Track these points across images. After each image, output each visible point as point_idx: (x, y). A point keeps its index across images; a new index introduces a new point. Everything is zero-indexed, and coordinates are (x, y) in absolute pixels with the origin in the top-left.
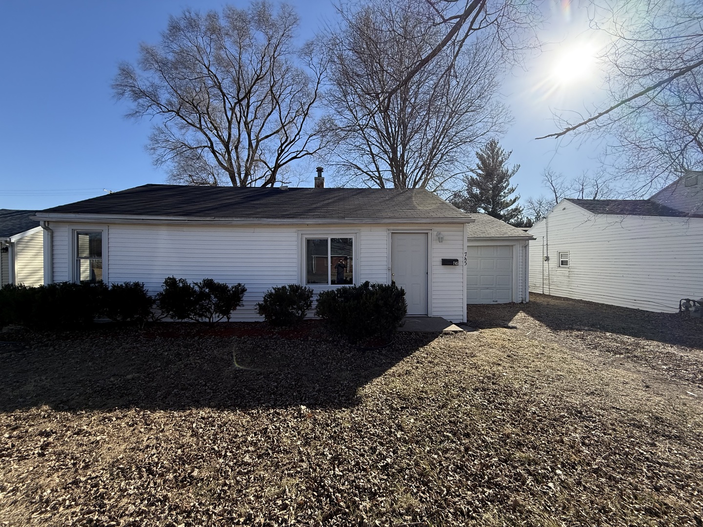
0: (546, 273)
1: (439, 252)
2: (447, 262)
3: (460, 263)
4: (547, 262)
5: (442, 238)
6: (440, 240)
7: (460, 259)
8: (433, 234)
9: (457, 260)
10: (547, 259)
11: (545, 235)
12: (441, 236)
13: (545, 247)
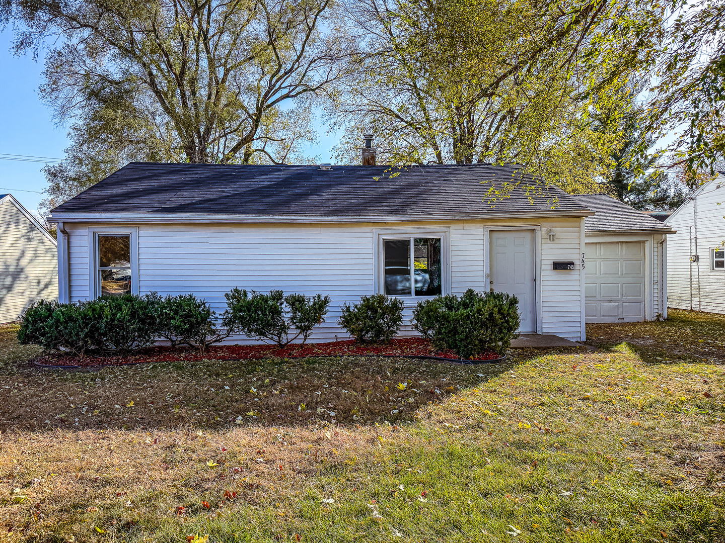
0: (695, 280)
1: (549, 253)
2: (561, 266)
3: (577, 267)
4: (695, 263)
5: (553, 236)
6: (552, 238)
7: (577, 262)
8: (542, 231)
9: (572, 263)
10: (697, 259)
11: (693, 224)
12: (552, 233)
13: (693, 241)
